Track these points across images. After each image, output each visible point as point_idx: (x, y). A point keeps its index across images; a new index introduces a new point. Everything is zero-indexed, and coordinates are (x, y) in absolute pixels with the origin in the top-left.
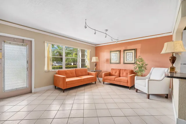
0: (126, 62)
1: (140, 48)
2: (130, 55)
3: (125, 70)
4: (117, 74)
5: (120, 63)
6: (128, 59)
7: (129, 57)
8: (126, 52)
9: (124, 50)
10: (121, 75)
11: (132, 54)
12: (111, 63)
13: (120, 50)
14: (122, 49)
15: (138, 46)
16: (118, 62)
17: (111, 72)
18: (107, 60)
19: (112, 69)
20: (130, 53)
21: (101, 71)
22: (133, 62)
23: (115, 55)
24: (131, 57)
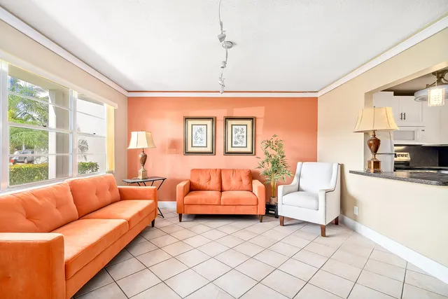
0: (230, 149)
1: (263, 116)
2: (242, 131)
3: (234, 171)
4: (214, 182)
5: (212, 153)
6: (236, 143)
7: (238, 136)
8: (230, 123)
9: (227, 119)
10: (225, 186)
11: (245, 130)
12: (187, 153)
13: (216, 118)
14: (220, 114)
15: (258, 112)
16: (209, 149)
17: (194, 181)
18: (173, 145)
19: (193, 170)
20: (240, 127)
21: (164, 180)
22: (249, 149)
23: (201, 129)
24: (243, 136)
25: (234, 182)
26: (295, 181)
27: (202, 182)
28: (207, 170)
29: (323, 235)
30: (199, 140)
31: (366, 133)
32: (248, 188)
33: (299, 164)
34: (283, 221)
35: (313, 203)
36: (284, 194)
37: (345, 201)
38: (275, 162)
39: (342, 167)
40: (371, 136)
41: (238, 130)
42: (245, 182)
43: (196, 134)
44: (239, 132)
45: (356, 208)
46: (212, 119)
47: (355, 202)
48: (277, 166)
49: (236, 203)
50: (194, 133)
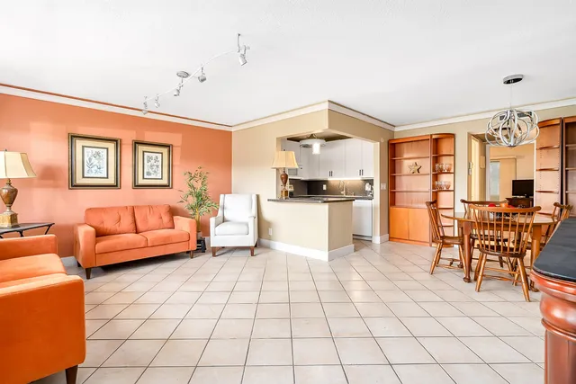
0: (141, 181)
1: (179, 144)
2: (156, 160)
3: (150, 207)
5: (115, 186)
6: (149, 174)
7: (152, 166)
8: (141, 148)
9: (137, 143)
10: (140, 226)
11: (160, 159)
12: (74, 186)
13: (121, 140)
14: (128, 136)
15: (175, 139)
16: (113, 182)
19: (89, 210)
20: (154, 155)
21: (50, 226)
22: (165, 182)
23: (98, 154)
24: (158, 166)
25: (153, 221)
26: (220, 212)
27: (109, 225)
28: (112, 208)
29: (252, 255)
30: (96, 168)
31: (278, 169)
32: (169, 225)
33: (222, 196)
34: (215, 252)
35: (244, 229)
36: (217, 225)
37: (262, 226)
38: (198, 196)
39: (258, 197)
40: (281, 172)
41: (151, 158)
42: (166, 219)
43: (90, 159)
44: (153, 161)
45: (271, 230)
46: (117, 141)
47: (269, 224)
48: (201, 199)
49: (166, 242)
50: (86, 159)
